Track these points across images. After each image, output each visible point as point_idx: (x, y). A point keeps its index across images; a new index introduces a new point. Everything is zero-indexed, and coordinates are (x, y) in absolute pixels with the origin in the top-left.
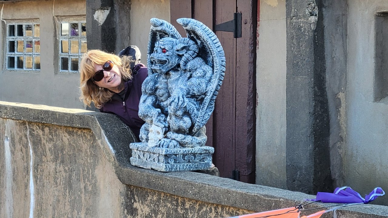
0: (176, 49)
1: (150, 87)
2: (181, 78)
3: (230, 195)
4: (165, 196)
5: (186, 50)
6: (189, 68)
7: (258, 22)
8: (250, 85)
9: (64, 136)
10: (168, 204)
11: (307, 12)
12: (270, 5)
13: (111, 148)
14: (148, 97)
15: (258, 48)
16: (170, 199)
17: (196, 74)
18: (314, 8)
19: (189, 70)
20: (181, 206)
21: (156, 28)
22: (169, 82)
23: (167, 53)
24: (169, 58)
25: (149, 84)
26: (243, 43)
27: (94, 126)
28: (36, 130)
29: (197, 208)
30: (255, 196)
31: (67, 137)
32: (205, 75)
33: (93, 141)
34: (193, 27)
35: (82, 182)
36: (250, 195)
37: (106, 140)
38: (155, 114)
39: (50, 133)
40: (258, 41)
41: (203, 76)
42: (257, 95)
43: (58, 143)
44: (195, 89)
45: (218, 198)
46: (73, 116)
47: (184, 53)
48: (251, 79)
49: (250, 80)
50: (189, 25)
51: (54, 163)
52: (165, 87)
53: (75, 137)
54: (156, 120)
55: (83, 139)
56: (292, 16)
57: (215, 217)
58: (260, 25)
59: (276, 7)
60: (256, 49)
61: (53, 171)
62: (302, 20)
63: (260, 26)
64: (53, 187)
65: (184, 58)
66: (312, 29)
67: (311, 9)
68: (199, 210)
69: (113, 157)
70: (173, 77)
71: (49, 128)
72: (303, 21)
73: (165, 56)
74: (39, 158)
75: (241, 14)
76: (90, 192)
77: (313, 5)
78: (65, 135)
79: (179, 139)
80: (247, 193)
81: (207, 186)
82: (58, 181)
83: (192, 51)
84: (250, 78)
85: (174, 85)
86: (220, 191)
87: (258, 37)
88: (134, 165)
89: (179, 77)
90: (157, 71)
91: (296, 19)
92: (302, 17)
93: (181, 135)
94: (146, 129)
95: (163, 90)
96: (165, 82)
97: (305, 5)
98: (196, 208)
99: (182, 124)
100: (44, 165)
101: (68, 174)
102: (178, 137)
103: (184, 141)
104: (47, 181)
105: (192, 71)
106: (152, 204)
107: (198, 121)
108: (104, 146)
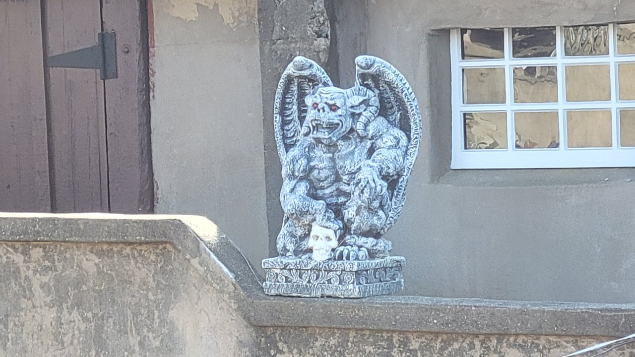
0: (350, 105)
1: (302, 167)
2: (356, 149)
3: (526, 316)
4: (359, 336)
5: (365, 105)
6: (372, 134)
7: (151, 49)
8: (143, 166)
9: (87, 259)
10: (366, 347)
11: (310, 32)
12: (178, 18)
13: (226, 270)
14: (297, 182)
15: (153, 97)
16: (371, 340)
17: (384, 143)
18: (323, 23)
19: (372, 137)
20: (399, 347)
21: (300, 72)
22: (338, 157)
23: (339, 112)
24: (343, 119)
25: (299, 161)
26: (123, 89)
27: (181, 237)
28: (5, 254)
29: (438, 347)
30: (583, 312)
31: (93, 261)
32: (398, 142)
33: (163, 263)
34: (381, 69)
35: (132, 335)
36: (573, 313)
37: (214, 259)
38: (320, 208)
39: (46, 257)
40: (154, 85)
41: (396, 146)
42: (155, 185)
43: (68, 272)
44: (391, 165)
45: (501, 324)
46: (124, 223)
47: (362, 110)
48: (144, 156)
49: (142, 157)
50: (375, 66)
51: (55, 309)
52: (330, 165)
53: (116, 259)
54: (323, 219)
55: (137, 262)
56: (276, 38)
57: (482, 356)
58: (156, 54)
59: (194, 21)
60: (149, 99)
61: (51, 323)
62: (298, 46)
63: (156, 57)
64: (51, 349)
65: (363, 119)
66: (323, 60)
67: (316, 27)
68: (442, 349)
69: (231, 284)
70: (343, 148)
71: (44, 249)
72: (299, 48)
73: (336, 116)
74: (10, 304)
75: (113, 34)
76: (155, 350)
77: (322, 19)
78: (89, 258)
79: (370, 245)
80: (566, 310)
81: (473, 308)
82: (65, 339)
83: (374, 107)
84: (142, 153)
85: (348, 162)
86: (505, 312)
87: (153, 76)
88: (275, 294)
89: (354, 148)
90: (322, 140)
91: (283, 43)
92: (298, 40)
93: (371, 239)
94: (293, 234)
95: (327, 171)
96: (330, 158)
97: (304, 19)
98: (436, 347)
99: (376, 221)
100: (26, 315)
101: (93, 324)
102: (367, 243)
103: (377, 247)
104: (35, 342)
105: (375, 139)
106: (327, 351)
107: (392, 215)
108: (208, 267)
